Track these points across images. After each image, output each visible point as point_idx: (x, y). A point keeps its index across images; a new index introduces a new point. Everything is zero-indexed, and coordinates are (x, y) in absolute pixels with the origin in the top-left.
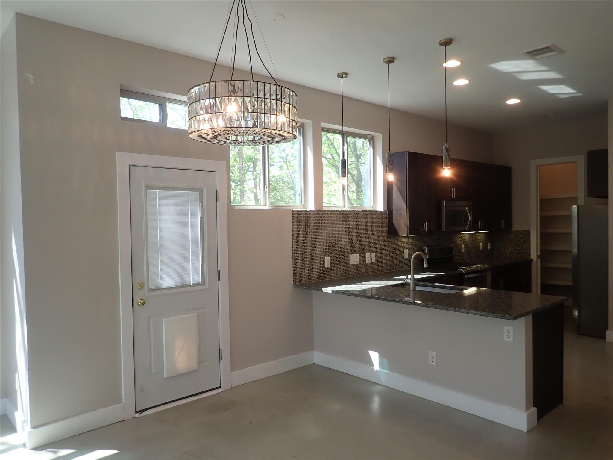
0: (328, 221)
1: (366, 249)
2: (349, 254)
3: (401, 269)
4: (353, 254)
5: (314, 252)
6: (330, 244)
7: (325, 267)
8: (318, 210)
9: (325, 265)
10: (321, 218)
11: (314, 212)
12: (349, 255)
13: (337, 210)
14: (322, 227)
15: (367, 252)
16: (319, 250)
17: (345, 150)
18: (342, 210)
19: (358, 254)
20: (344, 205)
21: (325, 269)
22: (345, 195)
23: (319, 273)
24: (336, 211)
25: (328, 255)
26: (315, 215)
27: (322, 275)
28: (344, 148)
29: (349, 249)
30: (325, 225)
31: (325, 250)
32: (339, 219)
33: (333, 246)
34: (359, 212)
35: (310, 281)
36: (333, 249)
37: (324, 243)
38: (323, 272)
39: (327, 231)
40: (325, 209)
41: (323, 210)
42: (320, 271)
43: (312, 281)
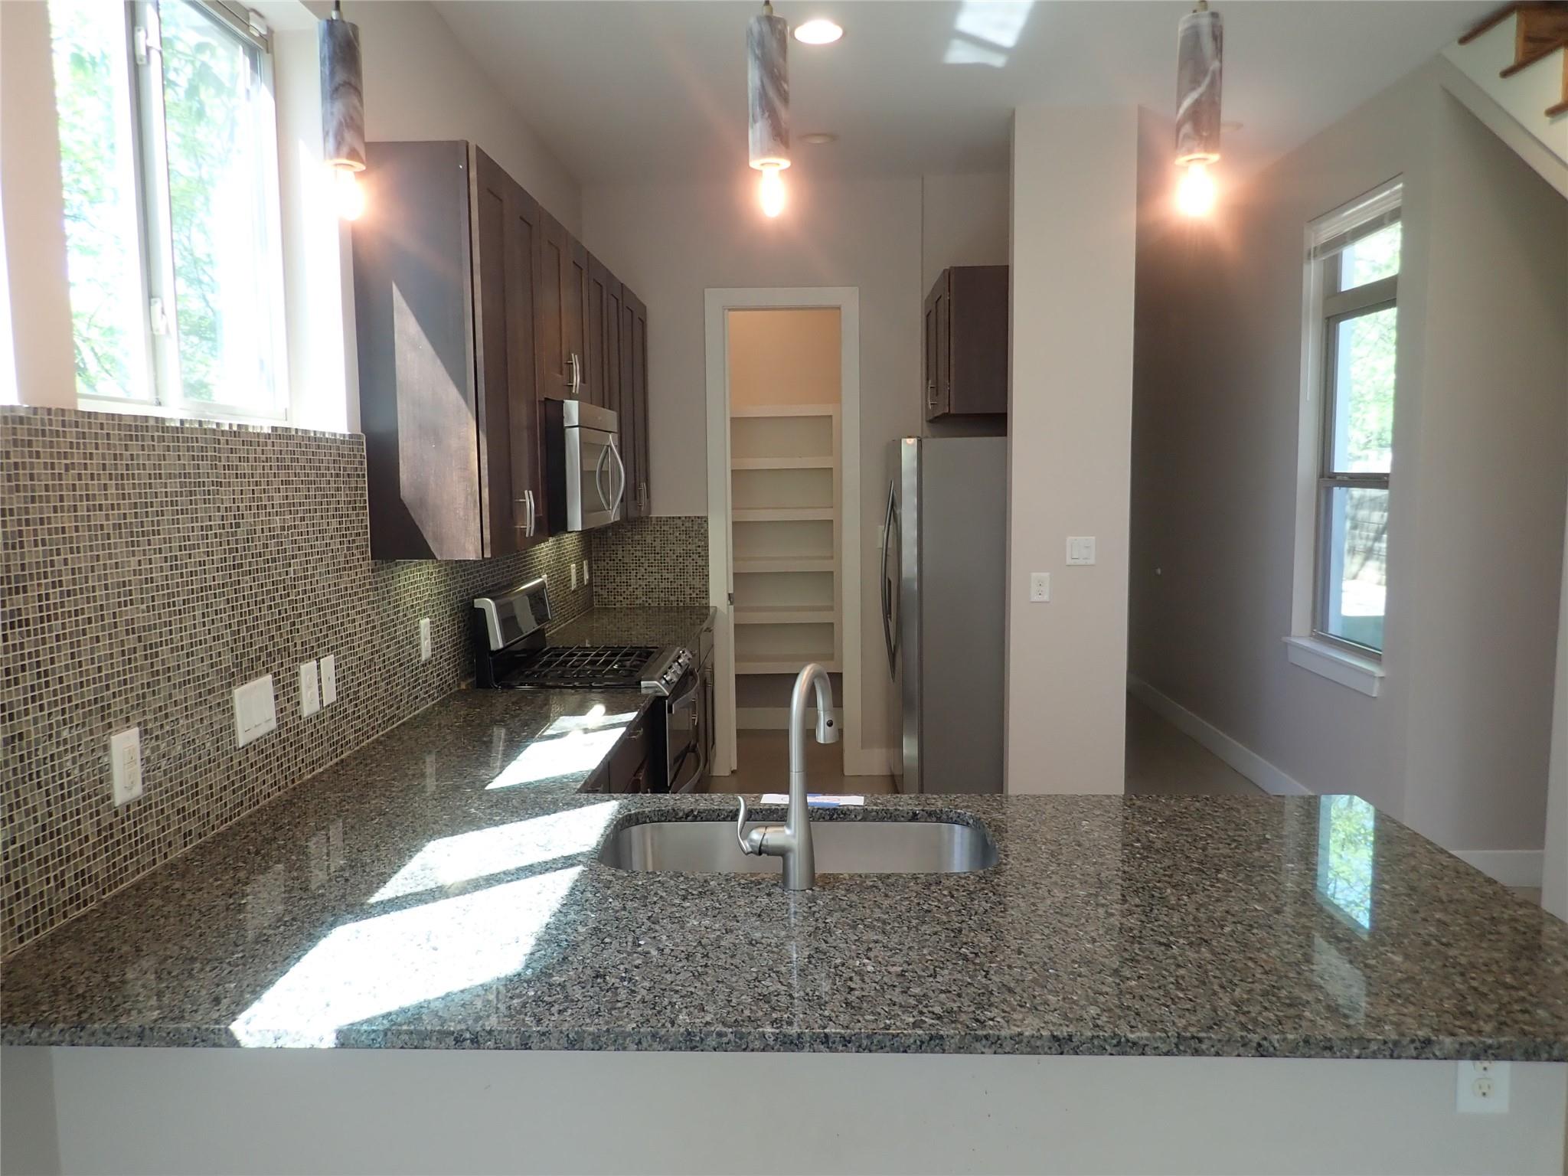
0: (112, 491)
1: (299, 642)
2: (229, 685)
3: (415, 710)
4: (246, 679)
5: (36, 721)
6: (131, 641)
7: (110, 807)
8: (49, 411)
9: (111, 787)
10: (67, 468)
11: (21, 420)
12: (230, 693)
13: (157, 419)
14: (77, 529)
15: (302, 660)
16: (70, 699)
17: (148, 49)
18: (182, 422)
19: (269, 677)
20: (157, 393)
21: (116, 814)
22: (162, 331)
23: (81, 853)
24: (151, 423)
25: (128, 719)
26: (30, 443)
27: (98, 867)
28: (140, 35)
29: (228, 659)
30: (98, 518)
31: (108, 687)
32: (170, 476)
33: (151, 651)
34: (262, 440)
35: (21, 940)
36: (153, 674)
37: (98, 639)
38: (106, 839)
39: (110, 557)
40: (84, 406)
41: (76, 412)
42: (87, 838)
43: (37, 931)
